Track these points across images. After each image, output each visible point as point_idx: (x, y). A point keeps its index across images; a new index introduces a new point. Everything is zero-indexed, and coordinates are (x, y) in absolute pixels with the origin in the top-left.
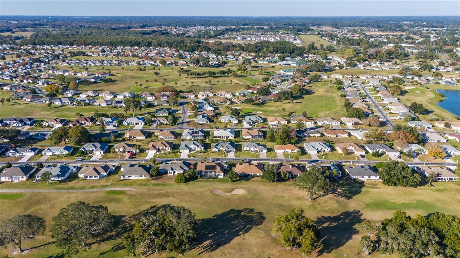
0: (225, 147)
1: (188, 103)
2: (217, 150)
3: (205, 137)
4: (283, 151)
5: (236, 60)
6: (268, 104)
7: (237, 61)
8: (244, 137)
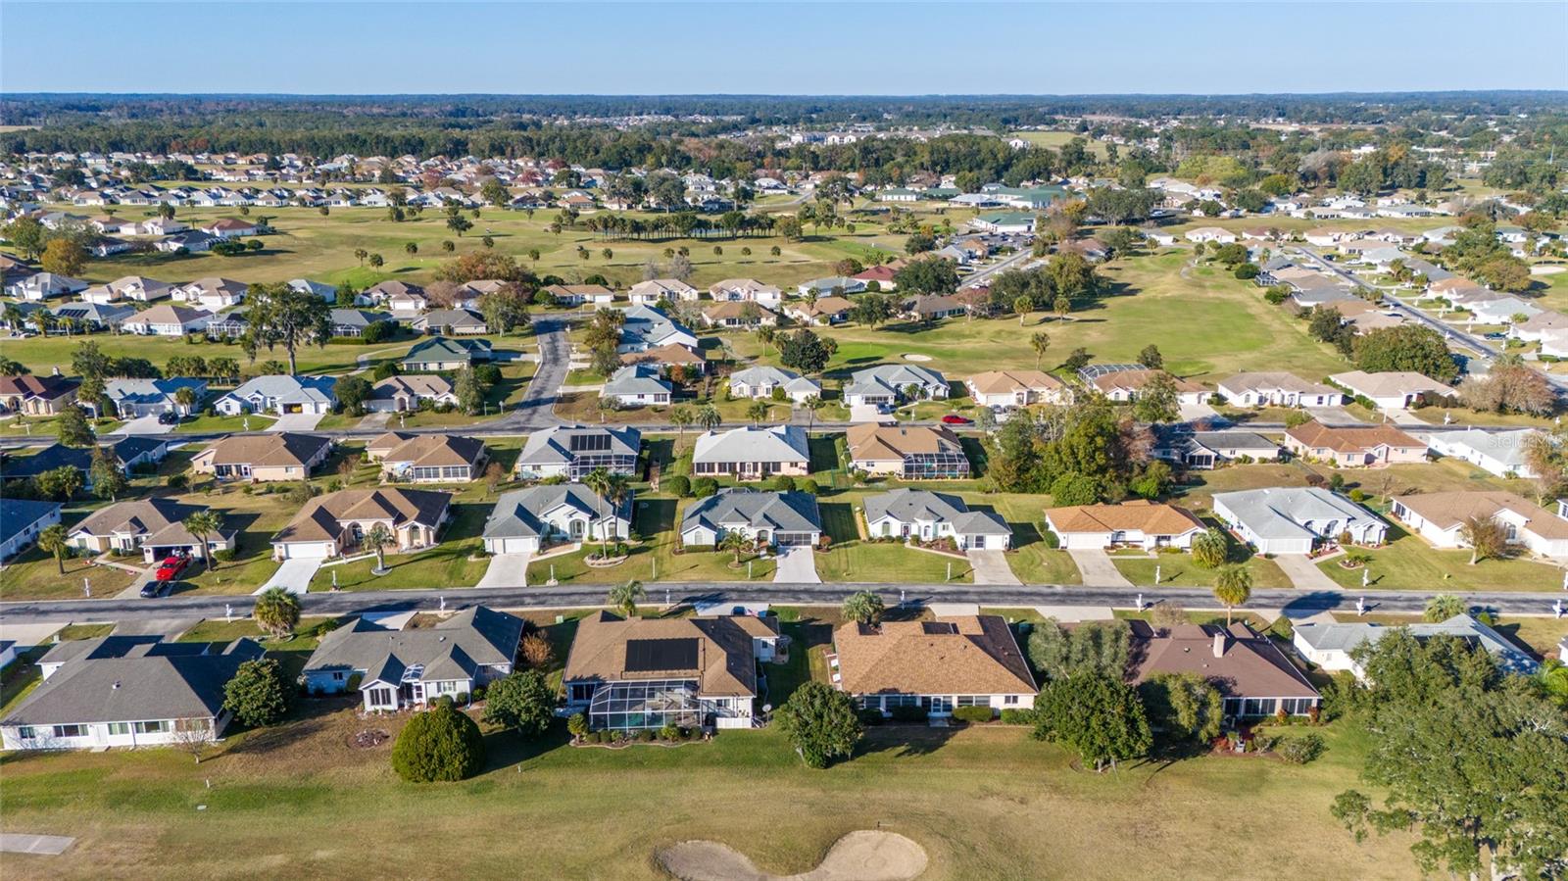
0: (758, 517)
1: (575, 325)
2: (708, 537)
3: (645, 468)
4: (1104, 539)
5: (792, 193)
6: (947, 328)
7: (793, 197)
8: (862, 465)
